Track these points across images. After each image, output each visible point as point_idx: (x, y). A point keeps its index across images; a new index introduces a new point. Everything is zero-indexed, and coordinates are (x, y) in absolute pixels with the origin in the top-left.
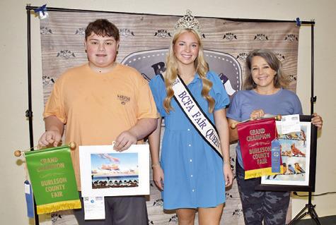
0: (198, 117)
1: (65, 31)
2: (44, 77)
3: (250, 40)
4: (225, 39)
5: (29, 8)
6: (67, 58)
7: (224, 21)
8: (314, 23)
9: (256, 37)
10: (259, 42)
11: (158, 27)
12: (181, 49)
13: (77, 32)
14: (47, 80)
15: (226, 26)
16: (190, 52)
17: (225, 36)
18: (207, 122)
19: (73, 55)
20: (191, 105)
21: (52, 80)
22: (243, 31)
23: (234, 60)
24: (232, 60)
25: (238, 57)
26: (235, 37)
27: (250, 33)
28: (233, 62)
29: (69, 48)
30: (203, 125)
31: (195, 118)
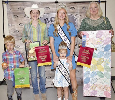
0: (64, 37)
1: (14, 9)
2: (9, 24)
3: (80, 9)
4: (71, 9)
5: (3, 2)
6: (16, 17)
7: (70, 3)
8: (106, 2)
9: (83, 8)
10: (84, 10)
11: (46, 6)
12: (60, 15)
13: (18, 9)
14: (9, 25)
15: (71, 4)
16: (63, 15)
17: (70, 8)
18: (67, 39)
19: (18, 16)
20: (62, 33)
21: (11, 25)
22: (78, 6)
23: (74, 16)
24: (73, 17)
25: (76, 15)
26: (75, 8)
27: (80, 7)
28: (74, 17)
29: (16, 14)
30: (66, 40)
31: (63, 37)
